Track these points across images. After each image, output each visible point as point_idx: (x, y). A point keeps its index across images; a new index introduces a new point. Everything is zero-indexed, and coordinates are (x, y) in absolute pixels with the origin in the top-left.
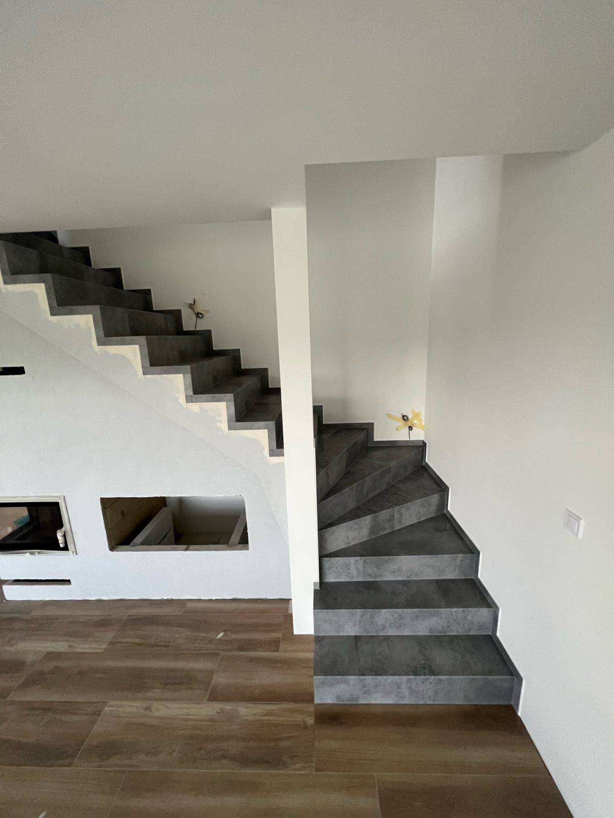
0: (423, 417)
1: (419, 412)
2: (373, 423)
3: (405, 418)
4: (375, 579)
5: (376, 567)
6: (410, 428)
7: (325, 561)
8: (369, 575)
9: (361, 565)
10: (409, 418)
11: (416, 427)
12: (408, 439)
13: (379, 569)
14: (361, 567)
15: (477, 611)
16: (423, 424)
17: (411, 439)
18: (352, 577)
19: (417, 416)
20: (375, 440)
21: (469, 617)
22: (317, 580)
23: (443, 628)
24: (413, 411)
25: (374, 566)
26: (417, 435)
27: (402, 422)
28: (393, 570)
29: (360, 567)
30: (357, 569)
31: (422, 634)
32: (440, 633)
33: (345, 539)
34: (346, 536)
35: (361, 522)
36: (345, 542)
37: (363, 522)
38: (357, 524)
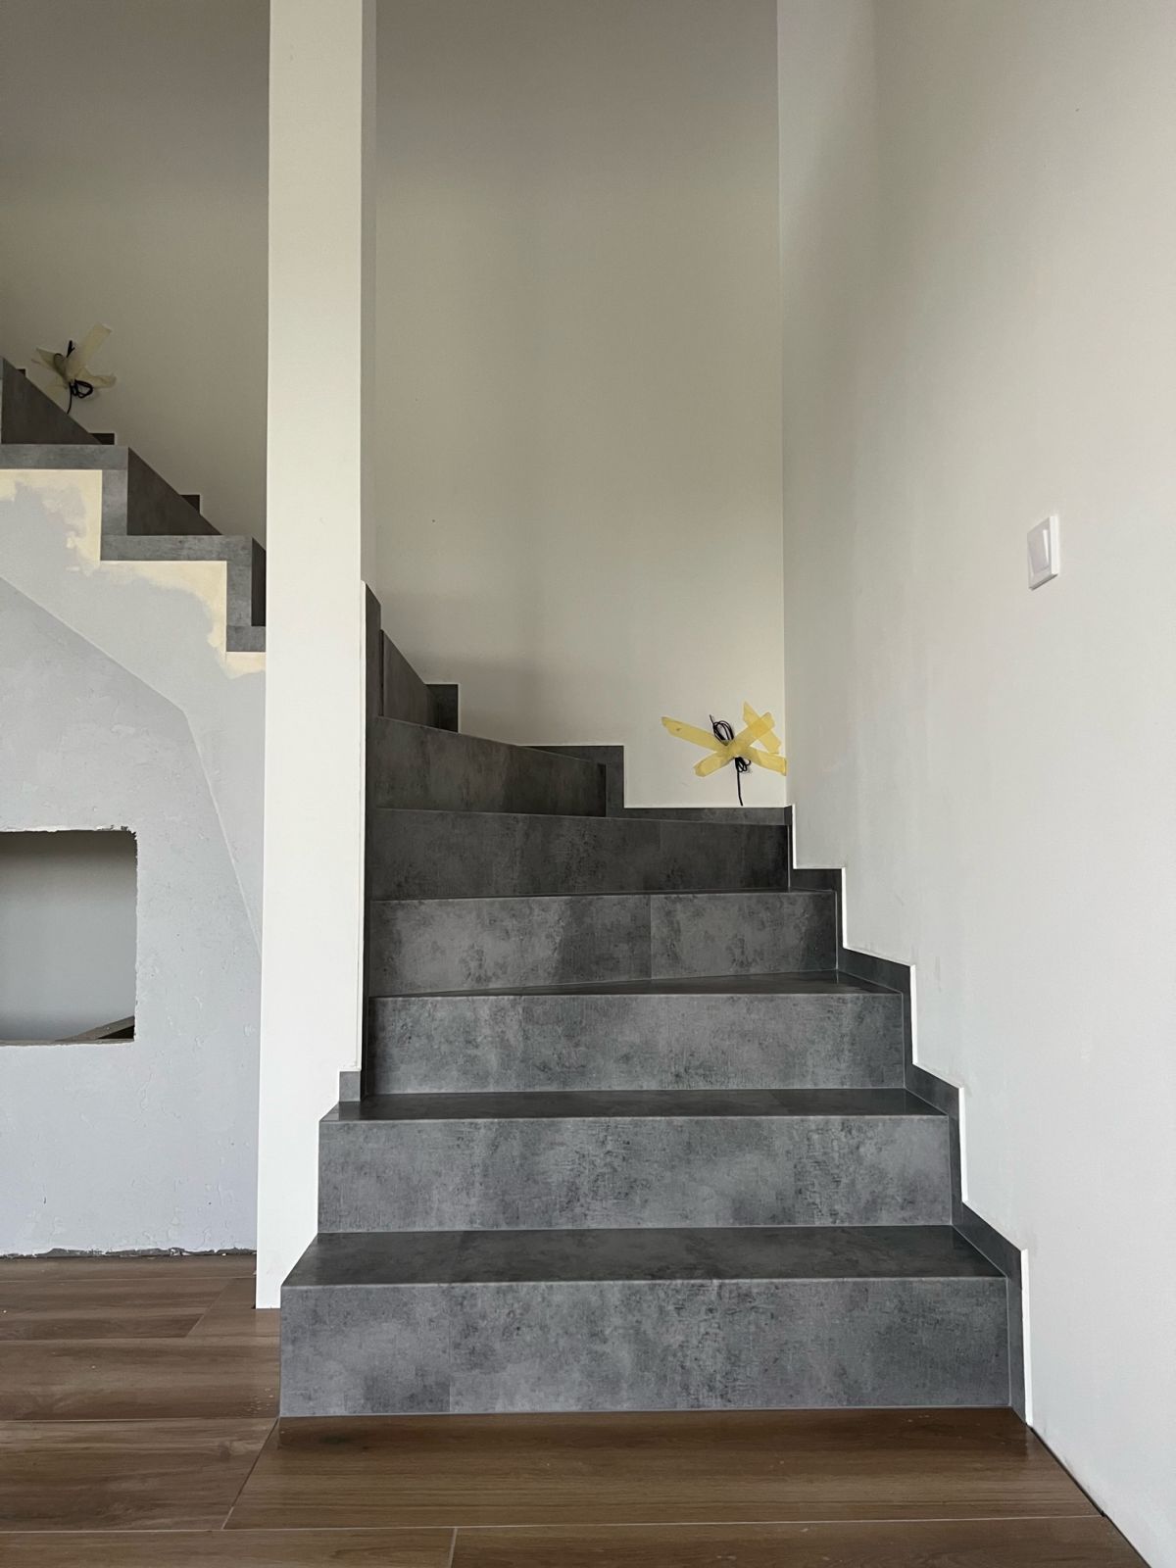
0: (780, 731)
1: (767, 715)
2: (621, 748)
3: (722, 732)
4: (565, 1084)
5: (570, 1037)
6: (741, 764)
7: (390, 1006)
8: (544, 1067)
9: (516, 1027)
10: (736, 734)
11: (760, 763)
12: (740, 806)
13: (577, 1045)
14: (513, 1035)
15: (898, 1124)
16: (782, 754)
17: (745, 806)
18: (483, 1077)
19: (761, 726)
20: (626, 806)
21: (868, 1150)
22: (354, 1064)
23: (780, 1196)
24: (747, 711)
25: (560, 1030)
26: (764, 791)
27: (711, 750)
28: (626, 1050)
29: (510, 1035)
30: (503, 1043)
31: (709, 1223)
32: (773, 1218)
33: (468, 959)
34: (473, 947)
35: (528, 912)
36: (470, 969)
37: (536, 911)
38: (514, 915)
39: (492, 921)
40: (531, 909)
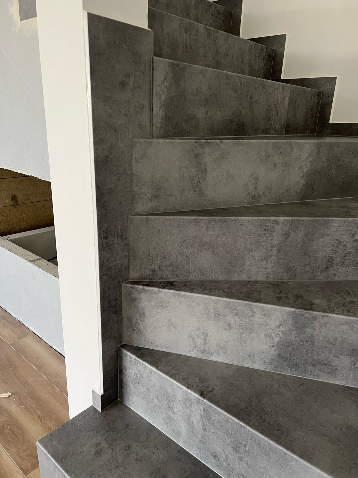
5: (235, 450)
29: (195, 422)
33: (195, 336)
34: (199, 329)
35: (250, 314)
36: (196, 343)
37: (258, 315)
38: (236, 314)
39: (217, 315)
40: (253, 312)
